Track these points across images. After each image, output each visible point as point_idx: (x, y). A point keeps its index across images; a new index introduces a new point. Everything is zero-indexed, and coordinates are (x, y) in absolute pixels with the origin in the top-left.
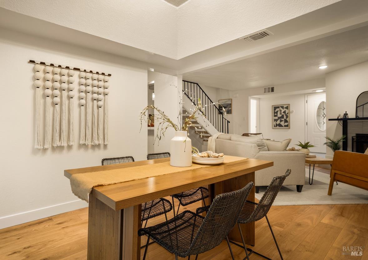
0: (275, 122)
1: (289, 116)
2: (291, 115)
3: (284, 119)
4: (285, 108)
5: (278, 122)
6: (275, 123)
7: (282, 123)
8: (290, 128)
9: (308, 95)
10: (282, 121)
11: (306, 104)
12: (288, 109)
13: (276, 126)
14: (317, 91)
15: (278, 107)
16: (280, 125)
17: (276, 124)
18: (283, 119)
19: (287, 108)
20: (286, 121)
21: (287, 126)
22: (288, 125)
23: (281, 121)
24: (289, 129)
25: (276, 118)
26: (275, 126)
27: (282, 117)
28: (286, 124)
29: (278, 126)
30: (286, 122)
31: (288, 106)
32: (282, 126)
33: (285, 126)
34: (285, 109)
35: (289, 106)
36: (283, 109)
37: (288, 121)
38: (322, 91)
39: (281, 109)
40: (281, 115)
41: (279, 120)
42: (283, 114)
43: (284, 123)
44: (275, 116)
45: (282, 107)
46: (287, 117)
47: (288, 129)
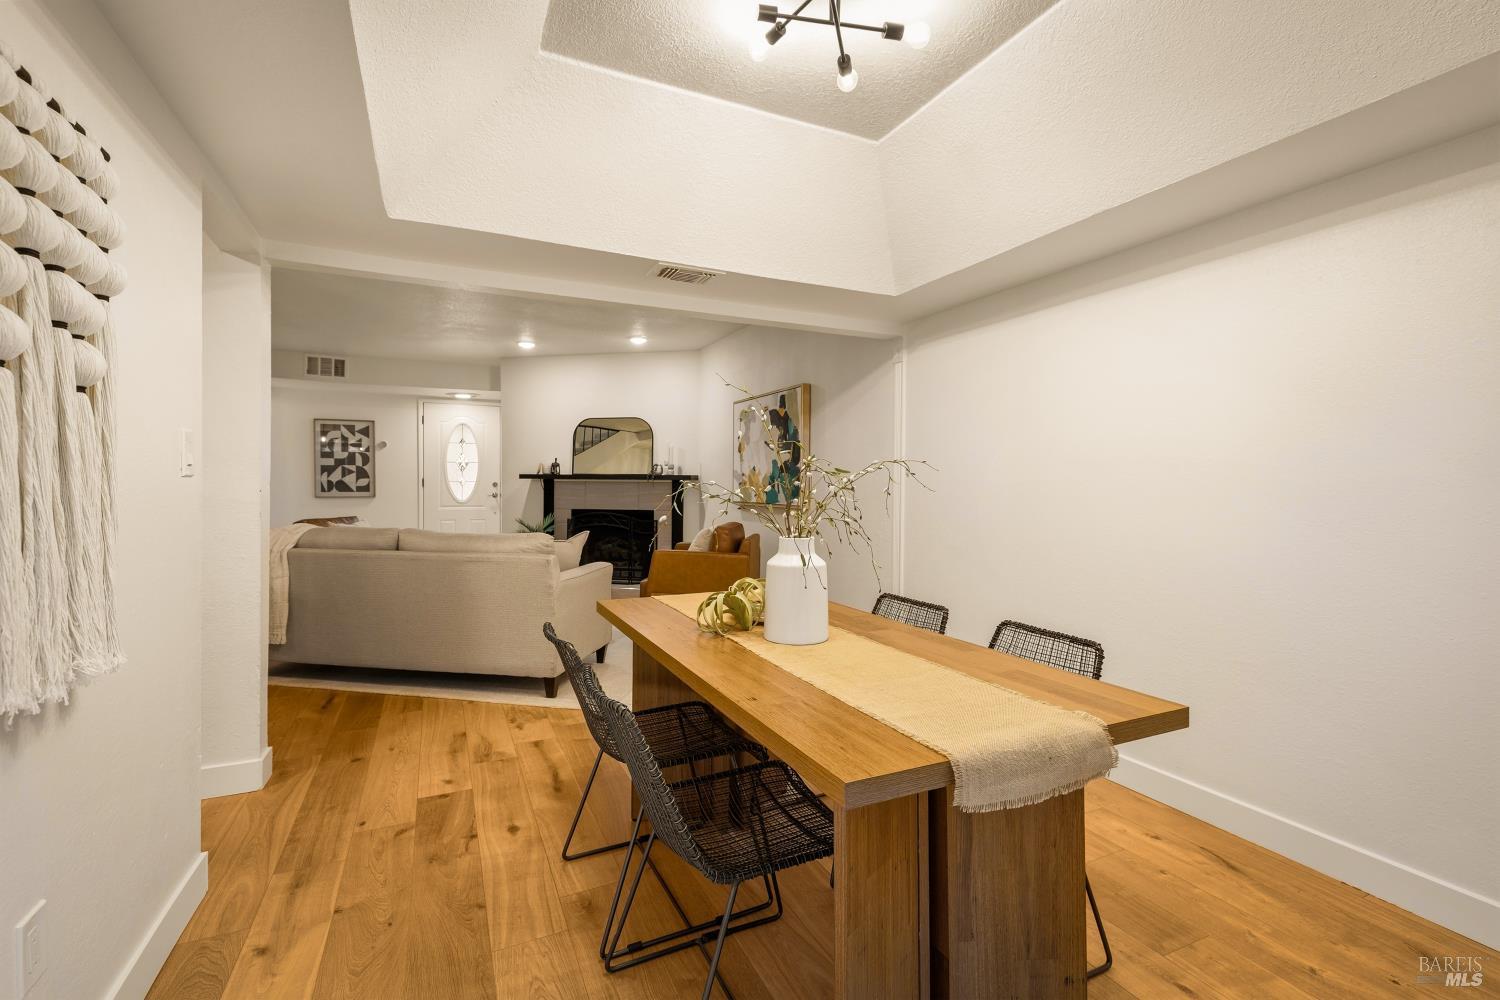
0: (326, 474)
1: (371, 457)
2: (380, 457)
3: (358, 467)
4: (361, 432)
5: (336, 476)
6: (324, 478)
7: (350, 480)
8: (374, 496)
9: (425, 401)
10: (351, 472)
11: (421, 426)
12: (368, 436)
13: (330, 489)
14: (457, 396)
15: (336, 427)
16: (342, 486)
17: (330, 483)
18: (353, 468)
19: (365, 432)
20: (361, 473)
21: (366, 488)
22: (368, 485)
23: (345, 473)
24: (369, 500)
25: (330, 462)
26: (323, 490)
27: (351, 459)
28: (363, 482)
29: (334, 489)
30: (363, 477)
31: (368, 427)
32: (350, 490)
33: (360, 489)
34: (359, 436)
35: (370, 428)
36: (354, 435)
37: (370, 473)
38: (469, 397)
39: (347, 433)
40: (345, 455)
41: (339, 470)
42: (352, 449)
43: (357, 479)
44: (324, 455)
45: (351, 429)
46: (366, 459)
47: (369, 497)
